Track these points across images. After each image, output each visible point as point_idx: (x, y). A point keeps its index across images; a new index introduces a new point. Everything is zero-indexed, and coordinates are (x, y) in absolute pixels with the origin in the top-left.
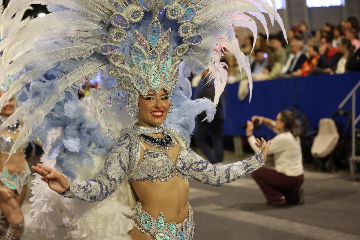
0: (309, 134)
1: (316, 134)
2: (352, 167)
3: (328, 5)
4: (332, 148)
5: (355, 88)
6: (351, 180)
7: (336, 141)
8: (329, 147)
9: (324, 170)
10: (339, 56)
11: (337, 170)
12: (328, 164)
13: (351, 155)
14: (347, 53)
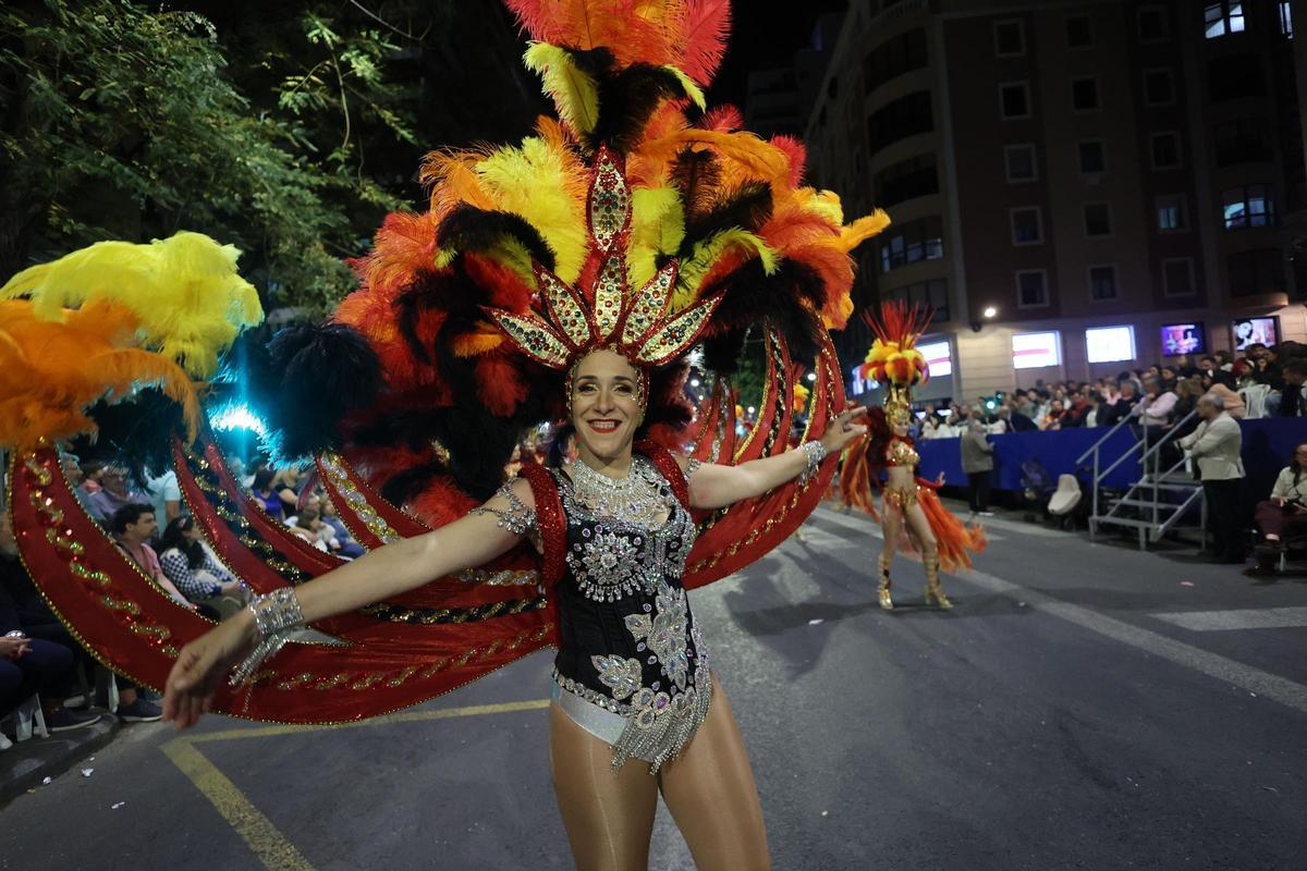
0: (1048, 489)
1: (1055, 490)
2: (1092, 528)
3: (1117, 360)
4: (1072, 506)
5: (1100, 442)
6: (1091, 541)
7: (1078, 499)
8: (1072, 501)
9: (1063, 528)
10: (1089, 409)
11: (1078, 530)
12: (1066, 522)
13: (1091, 513)
14: (1096, 405)
